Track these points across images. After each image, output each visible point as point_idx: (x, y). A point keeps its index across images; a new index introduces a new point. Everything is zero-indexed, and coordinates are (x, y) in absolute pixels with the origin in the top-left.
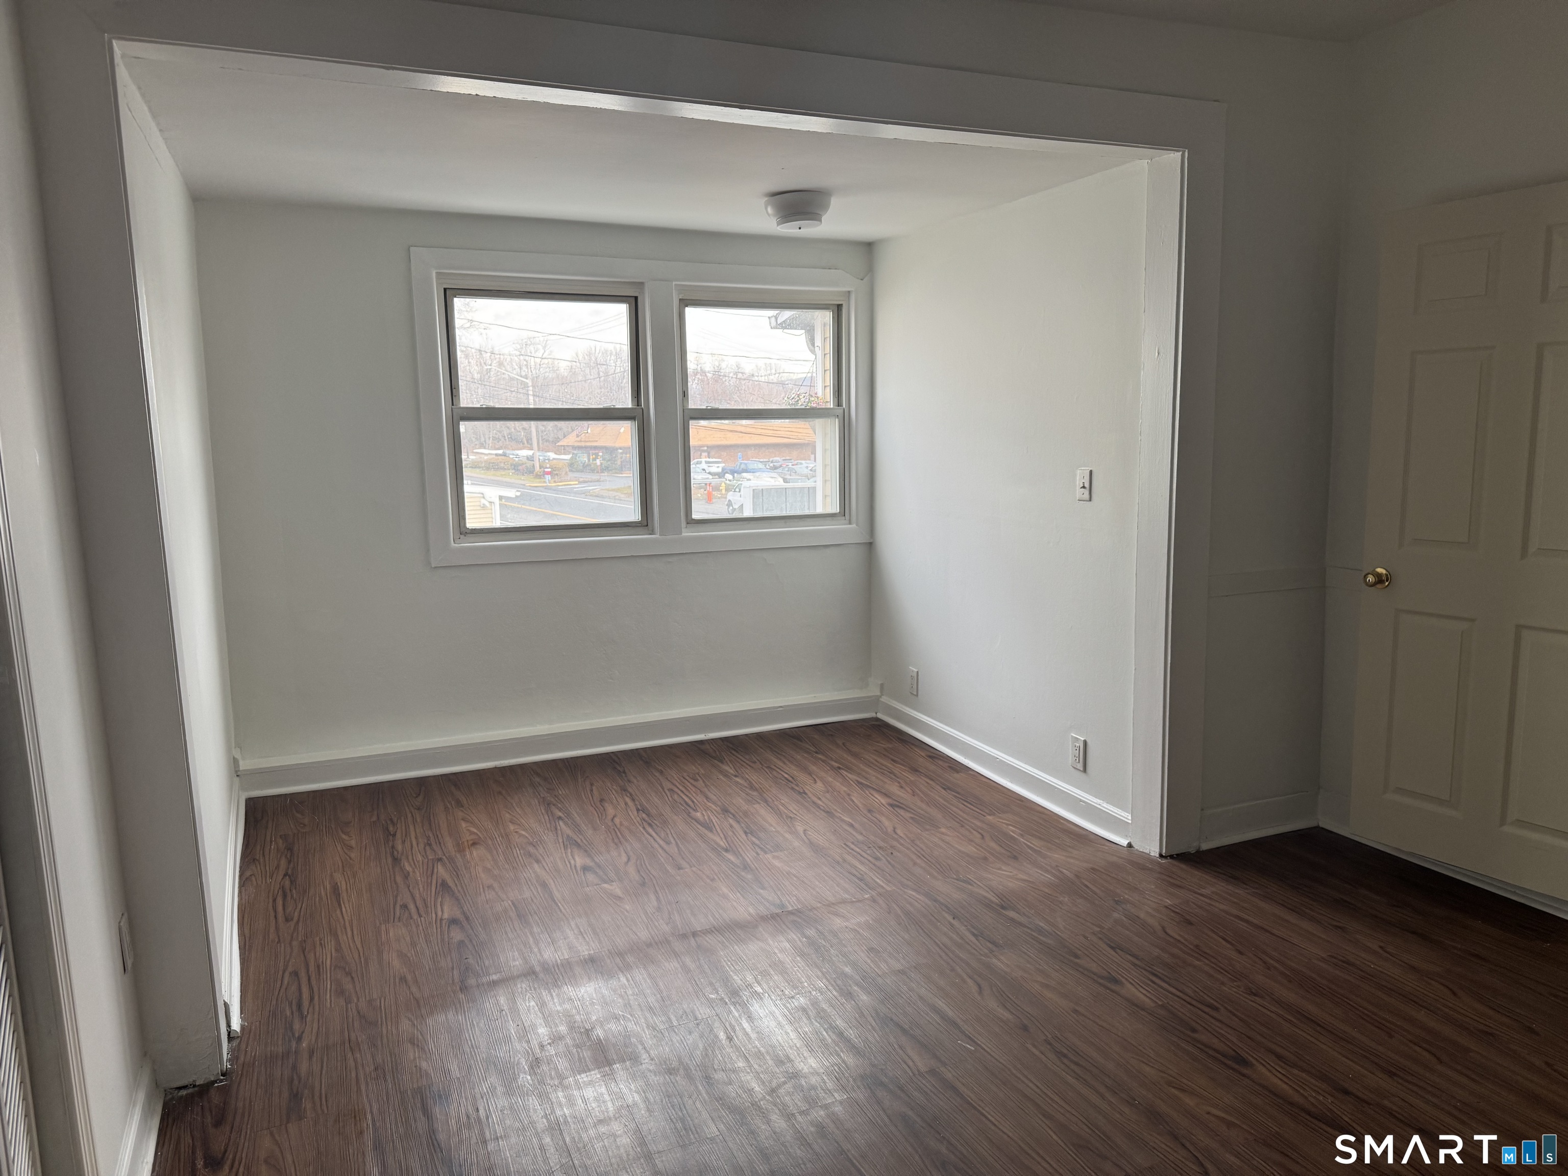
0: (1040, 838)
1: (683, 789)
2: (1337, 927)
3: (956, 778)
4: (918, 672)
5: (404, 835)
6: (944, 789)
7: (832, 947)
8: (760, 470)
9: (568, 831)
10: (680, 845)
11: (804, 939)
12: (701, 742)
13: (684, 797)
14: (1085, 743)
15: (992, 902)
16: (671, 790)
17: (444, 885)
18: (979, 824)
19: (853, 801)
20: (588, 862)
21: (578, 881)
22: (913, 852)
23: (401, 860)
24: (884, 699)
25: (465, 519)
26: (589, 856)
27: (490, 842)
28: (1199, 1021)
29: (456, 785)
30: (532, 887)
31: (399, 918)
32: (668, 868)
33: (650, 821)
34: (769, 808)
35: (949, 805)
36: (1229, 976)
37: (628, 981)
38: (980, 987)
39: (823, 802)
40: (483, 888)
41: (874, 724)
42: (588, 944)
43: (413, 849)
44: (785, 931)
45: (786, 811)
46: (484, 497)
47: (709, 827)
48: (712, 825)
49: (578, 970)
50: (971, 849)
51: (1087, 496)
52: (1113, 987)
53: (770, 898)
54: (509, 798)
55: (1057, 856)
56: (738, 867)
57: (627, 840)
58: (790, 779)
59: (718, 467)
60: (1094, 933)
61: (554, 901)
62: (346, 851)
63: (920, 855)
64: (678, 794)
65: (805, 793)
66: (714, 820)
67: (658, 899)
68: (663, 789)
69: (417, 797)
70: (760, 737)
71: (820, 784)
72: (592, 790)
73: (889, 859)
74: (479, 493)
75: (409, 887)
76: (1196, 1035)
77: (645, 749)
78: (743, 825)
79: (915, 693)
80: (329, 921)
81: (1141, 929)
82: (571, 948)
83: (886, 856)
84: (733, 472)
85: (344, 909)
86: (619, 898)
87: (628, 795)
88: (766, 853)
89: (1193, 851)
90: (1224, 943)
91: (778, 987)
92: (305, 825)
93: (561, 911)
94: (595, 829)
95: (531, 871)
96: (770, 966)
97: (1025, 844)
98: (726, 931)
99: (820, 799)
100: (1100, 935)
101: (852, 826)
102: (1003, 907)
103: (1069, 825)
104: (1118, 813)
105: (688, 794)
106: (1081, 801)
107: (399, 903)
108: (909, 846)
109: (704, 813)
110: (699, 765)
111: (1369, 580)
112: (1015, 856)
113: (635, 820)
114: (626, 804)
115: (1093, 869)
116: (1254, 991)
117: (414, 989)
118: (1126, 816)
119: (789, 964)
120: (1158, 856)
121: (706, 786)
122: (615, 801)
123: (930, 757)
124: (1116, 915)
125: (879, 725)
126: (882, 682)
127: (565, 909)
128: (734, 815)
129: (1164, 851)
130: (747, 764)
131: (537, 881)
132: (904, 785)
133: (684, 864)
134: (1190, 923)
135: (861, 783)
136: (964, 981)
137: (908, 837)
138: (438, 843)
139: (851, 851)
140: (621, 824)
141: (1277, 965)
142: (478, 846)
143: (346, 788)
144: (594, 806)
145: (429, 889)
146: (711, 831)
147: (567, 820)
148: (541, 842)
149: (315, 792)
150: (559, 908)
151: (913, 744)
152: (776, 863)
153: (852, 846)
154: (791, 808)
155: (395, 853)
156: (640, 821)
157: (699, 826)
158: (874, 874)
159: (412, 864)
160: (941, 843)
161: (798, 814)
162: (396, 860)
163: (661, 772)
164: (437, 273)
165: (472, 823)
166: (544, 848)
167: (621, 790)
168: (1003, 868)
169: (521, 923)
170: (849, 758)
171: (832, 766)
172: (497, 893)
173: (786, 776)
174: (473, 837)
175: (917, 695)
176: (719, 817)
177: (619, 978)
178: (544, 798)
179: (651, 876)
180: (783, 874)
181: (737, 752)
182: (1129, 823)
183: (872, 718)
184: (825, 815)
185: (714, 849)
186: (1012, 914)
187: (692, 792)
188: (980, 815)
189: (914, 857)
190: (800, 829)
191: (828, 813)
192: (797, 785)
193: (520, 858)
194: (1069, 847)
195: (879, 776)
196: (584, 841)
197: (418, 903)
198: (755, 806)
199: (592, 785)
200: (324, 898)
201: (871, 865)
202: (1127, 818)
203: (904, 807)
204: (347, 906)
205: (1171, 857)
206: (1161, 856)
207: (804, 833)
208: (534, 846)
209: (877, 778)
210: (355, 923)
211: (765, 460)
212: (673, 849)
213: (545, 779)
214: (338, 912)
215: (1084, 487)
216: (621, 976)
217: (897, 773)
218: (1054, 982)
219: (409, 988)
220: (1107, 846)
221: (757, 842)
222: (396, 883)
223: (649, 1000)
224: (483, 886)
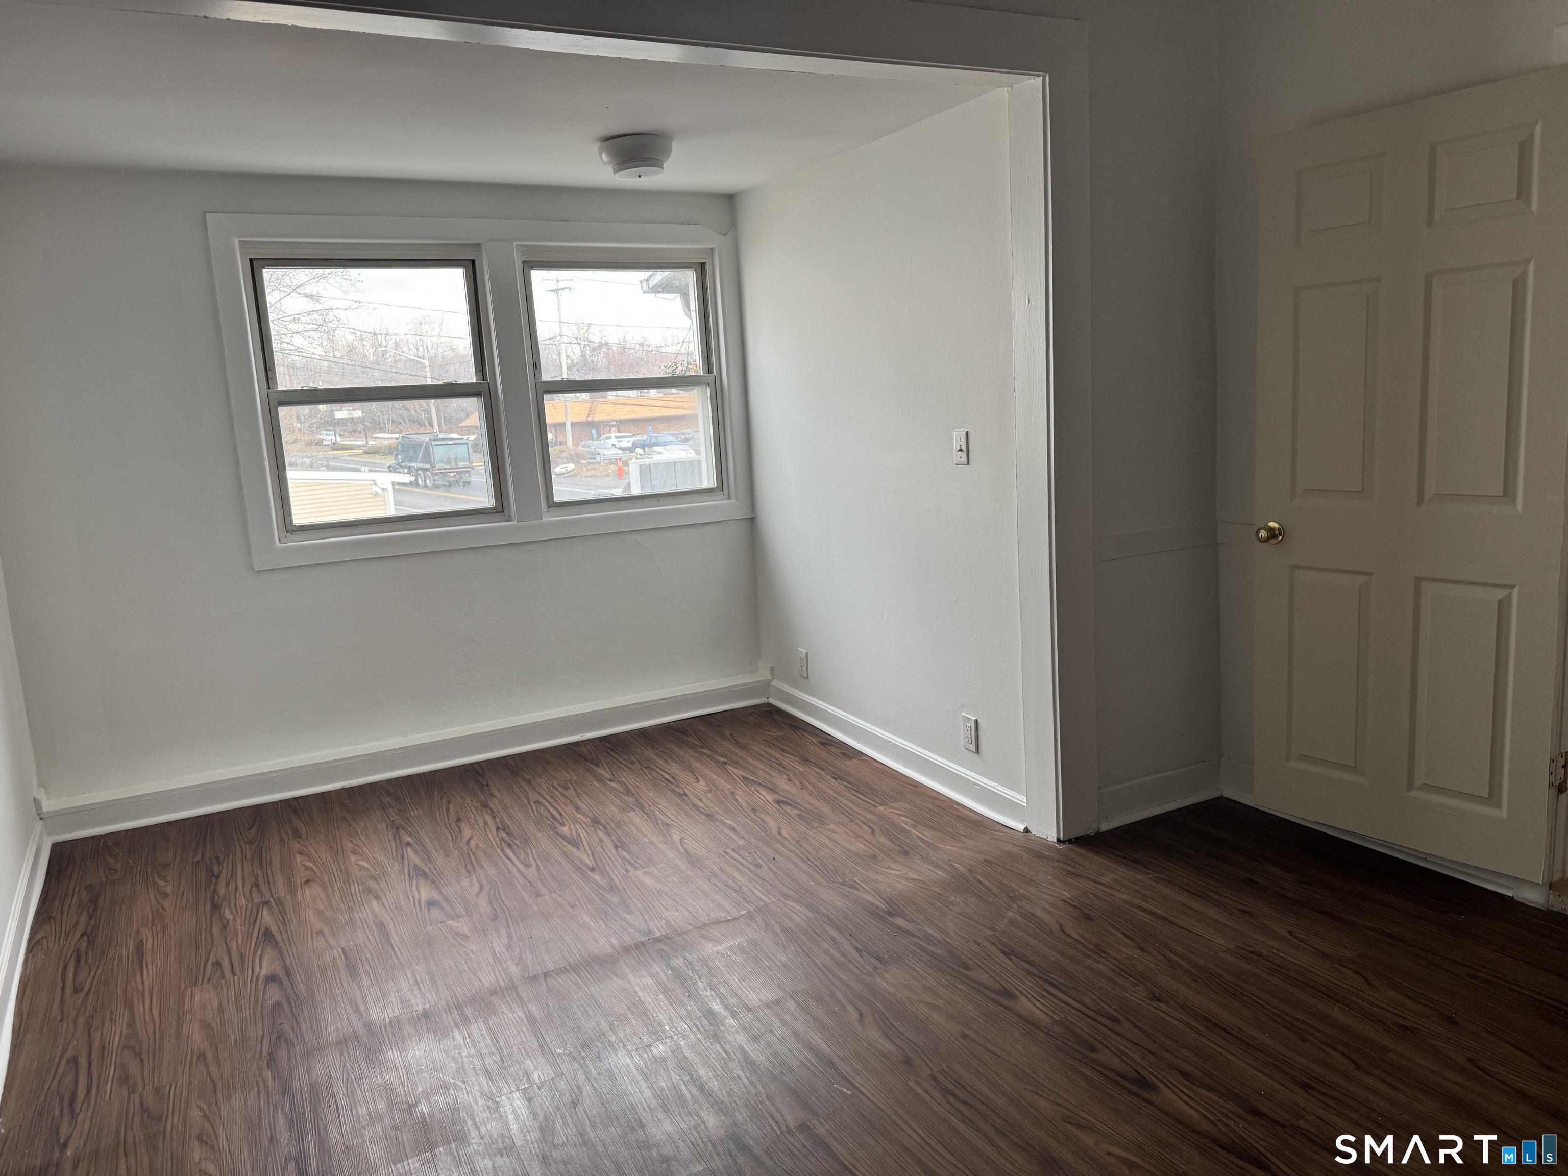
0: (932, 828)
1: (551, 801)
2: (1243, 911)
3: (851, 765)
4: (807, 653)
5: (229, 875)
6: (834, 778)
7: (700, 978)
8: (670, 443)
9: (416, 859)
10: (542, 868)
11: (670, 972)
12: (577, 744)
13: (552, 810)
14: (976, 722)
15: (877, 908)
16: (537, 802)
17: (267, 934)
18: (869, 816)
19: (736, 800)
20: (436, 896)
21: (420, 919)
22: (798, 855)
23: (221, 906)
24: (774, 683)
25: (290, 515)
26: (437, 888)
27: (326, 879)
28: (1097, 1037)
29: (295, 812)
30: (367, 930)
31: (209, 979)
32: (525, 896)
33: (510, 842)
34: (643, 814)
35: (838, 797)
36: (1131, 979)
37: (464, 1039)
38: (861, 1014)
39: (705, 804)
40: (312, 934)
41: (765, 711)
42: (424, 996)
43: (238, 892)
44: (649, 963)
45: (663, 818)
46: (376, 485)
47: (575, 843)
48: (579, 840)
49: (408, 1029)
50: (859, 847)
51: (964, 460)
52: (1006, 1003)
53: (636, 924)
54: (354, 825)
55: (951, 848)
56: (604, 888)
57: (482, 867)
58: (671, 779)
59: (629, 441)
60: (987, 939)
61: (391, 946)
62: (160, 900)
63: (804, 858)
64: (545, 806)
65: (685, 795)
66: (583, 834)
67: (509, 935)
68: (529, 801)
69: (250, 829)
70: (642, 733)
71: (702, 783)
72: (448, 809)
73: (770, 865)
74: (371, 480)
75: (225, 940)
76: (1095, 1056)
77: (513, 757)
78: (614, 838)
79: (806, 676)
80: (126, 988)
81: (1039, 931)
82: (403, 1002)
83: (768, 863)
84: (643, 446)
85: (145, 972)
86: (465, 937)
87: (489, 811)
88: (636, 869)
89: (1092, 832)
90: (1125, 939)
91: (635, 1034)
92: (116, 871)
93: (397, 957)
94: (447, 855)
95: (368, 911)
96: (629, 1008)
97: (918, 837)
98: (583, 969)
99: (701, 800)
100: (992, 940)
101: (733, 829)
102: (890, 914)
103: (964, 811)
104: (1013, 795)
105: (555, 806)
106: (975, 784)
107: (212, 959)
108: (794, 849)
109: (572, 826)
110: (572, 770)
111: (1262, 536)
112: (906, 852)
113: (493, 842)
114: (485, 822)
115: (987, 861)
116: (1157, 995)
117: (213, 1069)
118: (1021, 799)
119: (650, 1004)
120: (1055, 841)
121: (578, 794)
122: (473, 821)
123: (823, 744)
124: (1010, 914)
125: (770, 712)
126: (772, 665)
127: (402, 954)
128: (605, 827)
129: (1062, 836)
130: (625, 765)
131: (374, 922)
132: (792, 777)
133: (544, 891)
134: (1088, 918)
135: (747, 779)
136: (844, 1008)
137: (793, 838)
138: (267, 884)
139: (730, 859)
140: (477, 847)
141: (1181, 962)
142: (312, 884)
143: (170, 823)
144: (449, 827)
145: (249, 940)
146: (578, 848)
147: (416, 846)
148: (383, 875)
149: (134, 830)
150: (396, 955)
151: (805, 731)
152: (647, 880)
153: (732, 853)
154: (668, 814)
155: (216, 898)
156: (498, 842)
157: (565, 844)
158: (753, 885)
159: (234, 910)
160: (827, 842)
161: (676, 820)
162: (216, 907)
163: (529, 782)
164: (240, 242)
165: (308, 856)
166: (386, 882)
167: (481, 806)
168: (893, 866)
169: (350, 974)
170: (736, 751)
171: (718, 761)
172: (326, 941)
173: (667, 776)
174: (308, 873)
175: (808, 678)
176: (588, 830)
177: (453, 1037)
178: (392, 821)
179: (505, 908)
180: (654, 893)
181: (616, 753)
182: (1024, 806)
183: (764, 704)
184: (705, 818)
185: (578, 869)
186: (900, 921)
187: (561, 803)
188: (872, 807)
189: (798, 861)
190: (676, 837)
191: (709, 816)
192: (678, 786)
193: (358, 895)
194: (963, 836)
195: (767, 770)
196: (433, 870)
197: (233, 958)
198: (629, 814)
199: (449, 802)
200: (125, 960)
201: (751, 874)
202: (1022, 801)
203: (791, 803)
204: (150, 967)
205: (1070, 841)
206: (1059, 841)
207: (681, 842)
208: (376, 880)
209: (764, 771)
210: (156, 987)
211: (676, 432)
212: (532, 873)
213: (397, 799)
214: (139, 976)
215: (961, 450)
216: (456, 1033)
217: (786, 763)
218: (942, 1002)
219: (208, 1068)
220: (1003, 832)
221: (628, 857)
222: (212, 936)
223: (487, 1062)
224: (311, 931)
